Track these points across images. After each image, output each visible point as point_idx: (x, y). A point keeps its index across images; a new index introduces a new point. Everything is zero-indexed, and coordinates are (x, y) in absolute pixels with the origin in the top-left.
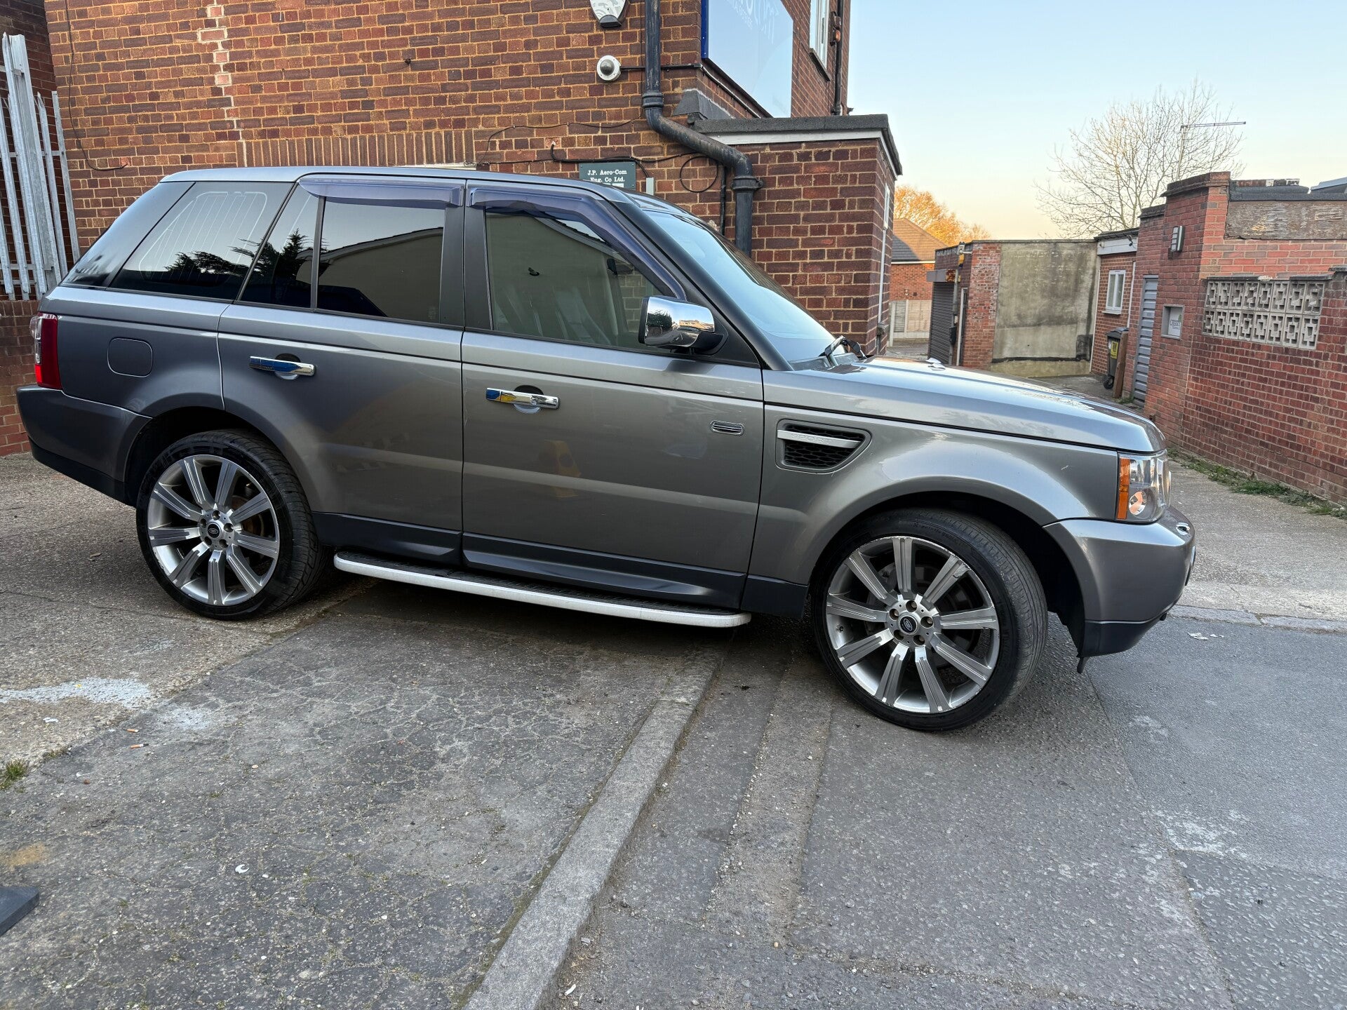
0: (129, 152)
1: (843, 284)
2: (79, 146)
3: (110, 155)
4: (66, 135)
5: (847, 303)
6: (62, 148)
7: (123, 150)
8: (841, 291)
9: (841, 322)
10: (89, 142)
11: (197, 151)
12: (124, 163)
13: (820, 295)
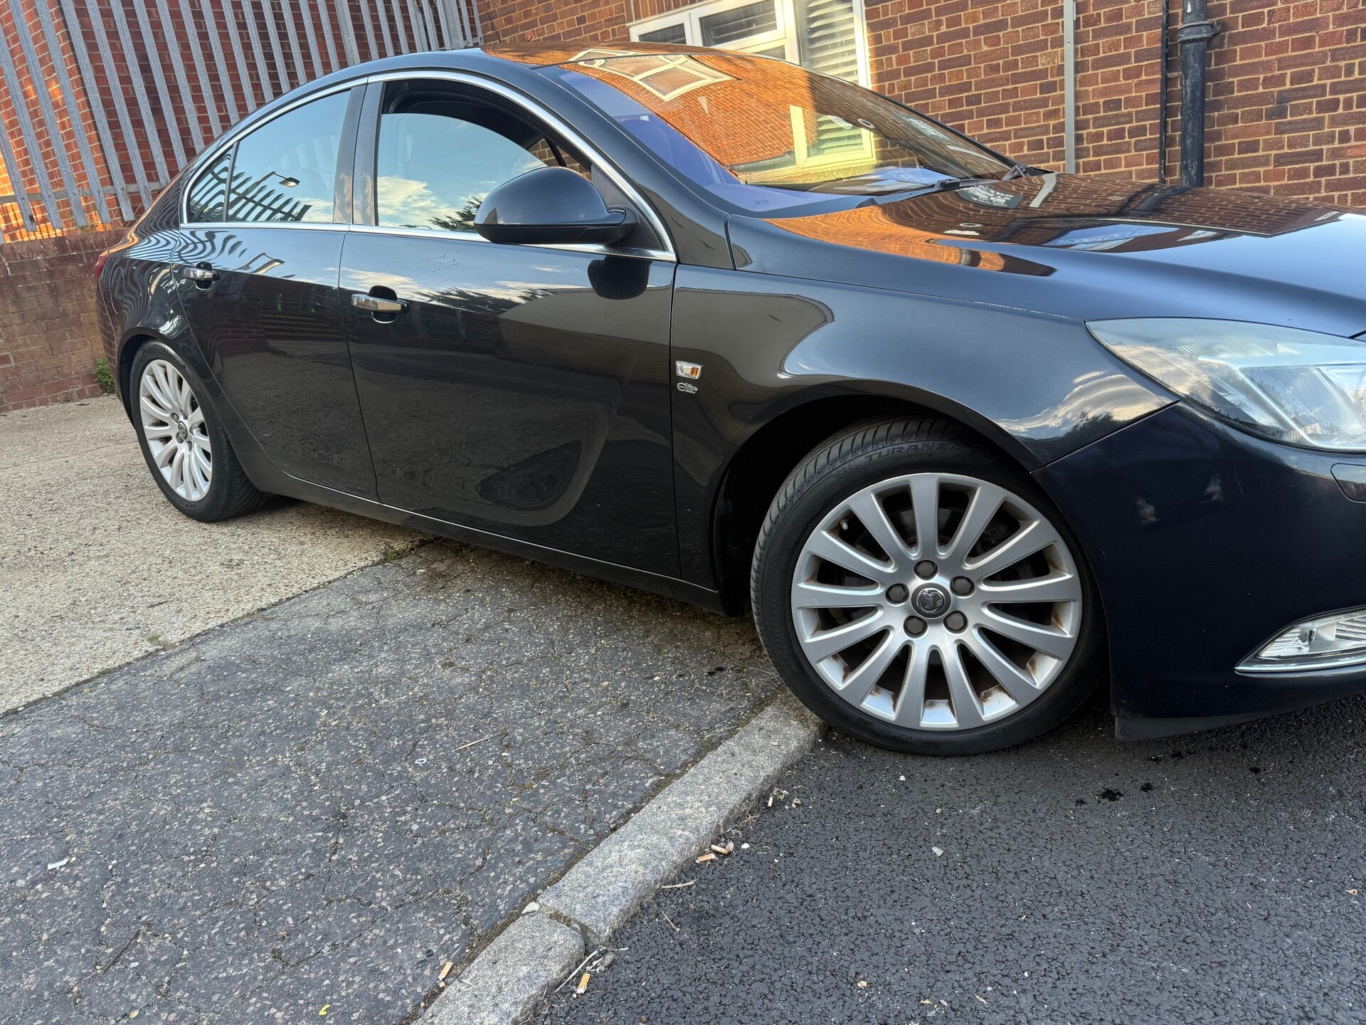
0: (532, 25)
1: (1345, 9)
2: (493, 29)
3: (517, 31)
4: (482, 19)
5: (1351, 35)
6: (480, 34)
7: (528, 23)
8: (1341, 20)
9: (1342, 64)
10: (499, 21)
11: (590, 9)
12: (529, 37)
13: (1311, 30)
